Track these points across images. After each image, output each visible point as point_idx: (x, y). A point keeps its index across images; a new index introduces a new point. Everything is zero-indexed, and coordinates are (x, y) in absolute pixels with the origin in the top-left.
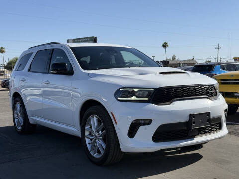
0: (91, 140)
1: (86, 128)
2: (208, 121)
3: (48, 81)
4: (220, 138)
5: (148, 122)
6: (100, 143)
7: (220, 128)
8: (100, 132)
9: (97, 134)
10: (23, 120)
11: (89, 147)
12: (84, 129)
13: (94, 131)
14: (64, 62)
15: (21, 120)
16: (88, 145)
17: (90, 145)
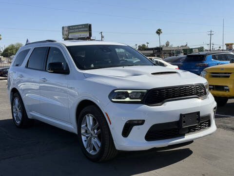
0: (87, 137)
1: (82, 126)
2: (197, 119)
3: (45, 79)
4: (210, 134)
5: (141, 123)
6: (95, 141)
7: (209, 125)
8: (96, 131)
9: (92, 132)
10: (21, 115)
11: (85, 144)
12: (81, 127)
13: (90, 129)
14: (60, 61)
16: (84, 142)
17: (86, 142)
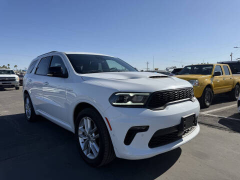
0: (85, 140)
1: (80, 128)
3: (47, 82)
8: (93, 135)
9: (90, 136)
11: (82, 146)
13: (88, 132)
14: (60, 66)
15: (30, 111)
16: (81, 144)
17: (84, 144)
